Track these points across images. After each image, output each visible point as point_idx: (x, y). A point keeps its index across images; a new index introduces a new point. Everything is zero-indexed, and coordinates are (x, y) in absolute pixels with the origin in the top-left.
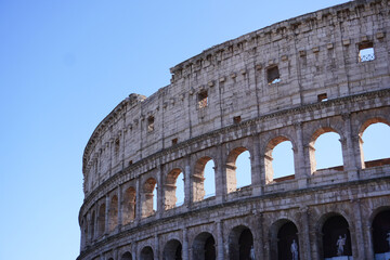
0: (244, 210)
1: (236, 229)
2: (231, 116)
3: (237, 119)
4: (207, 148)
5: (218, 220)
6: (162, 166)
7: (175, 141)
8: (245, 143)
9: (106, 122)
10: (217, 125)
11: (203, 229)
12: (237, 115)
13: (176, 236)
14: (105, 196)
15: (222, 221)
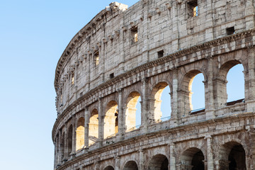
0: (237, 126)
1: (227, 145)
2: (224, 27)
3: (231, 30)
4: (197, 61)
5: (208, 136)
6: (147, 79)
7: (161, 53)
8: (239, 56)
9: (84, 33)
10: (209, 37)
11: (192, 145)
12: (230, 25)
13: (162, 151)
14: (83, 110)
15: (213, 136)
